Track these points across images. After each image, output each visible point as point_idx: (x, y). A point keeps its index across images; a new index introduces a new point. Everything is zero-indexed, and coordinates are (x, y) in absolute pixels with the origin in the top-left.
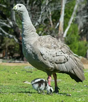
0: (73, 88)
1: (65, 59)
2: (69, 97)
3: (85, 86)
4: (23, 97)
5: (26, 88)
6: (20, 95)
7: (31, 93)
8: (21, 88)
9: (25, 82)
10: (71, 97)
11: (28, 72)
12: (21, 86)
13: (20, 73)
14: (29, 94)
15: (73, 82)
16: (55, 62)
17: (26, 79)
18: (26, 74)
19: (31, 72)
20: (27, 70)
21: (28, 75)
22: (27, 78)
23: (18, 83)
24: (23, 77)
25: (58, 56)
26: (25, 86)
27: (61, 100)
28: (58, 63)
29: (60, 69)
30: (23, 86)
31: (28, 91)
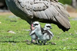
0: (58, 37)
1: (44, 7)
2: (54, 45)
3: (70, 34)
4: (8, 46)
5: (10, 37)
6: (4, 45)
7: (16, 42)
8: (6, 37)
9: (9, 32)
10: (56, 45)
11: (13, 21)
12: (6, 35)
13: (3, 22)
14: (13, 43)
15: (58, 31)
16: (33, 10)
17: (10, 28)
18: (10, 23)
19: (16, 21)
20: (12, 20)
21: (12, 24)
22: (12, 28)
23: (2, 32)
24: (7, 27)
25: (36, 3)
26: (9, 35)
27: (46, 49)
28: (37, 11)
29: (40, 16)
30: (7, 35)
31: (12, 40)
